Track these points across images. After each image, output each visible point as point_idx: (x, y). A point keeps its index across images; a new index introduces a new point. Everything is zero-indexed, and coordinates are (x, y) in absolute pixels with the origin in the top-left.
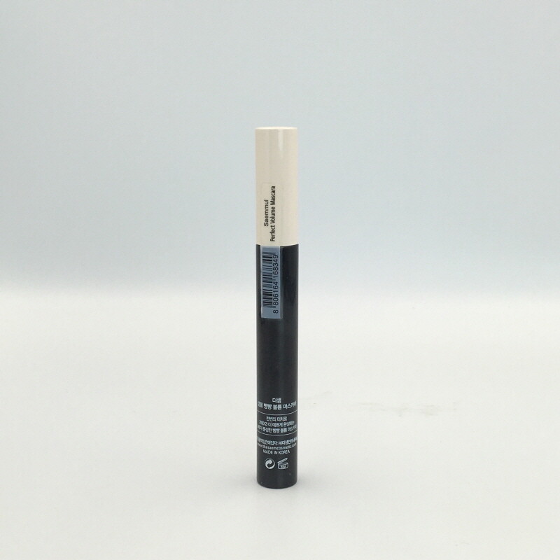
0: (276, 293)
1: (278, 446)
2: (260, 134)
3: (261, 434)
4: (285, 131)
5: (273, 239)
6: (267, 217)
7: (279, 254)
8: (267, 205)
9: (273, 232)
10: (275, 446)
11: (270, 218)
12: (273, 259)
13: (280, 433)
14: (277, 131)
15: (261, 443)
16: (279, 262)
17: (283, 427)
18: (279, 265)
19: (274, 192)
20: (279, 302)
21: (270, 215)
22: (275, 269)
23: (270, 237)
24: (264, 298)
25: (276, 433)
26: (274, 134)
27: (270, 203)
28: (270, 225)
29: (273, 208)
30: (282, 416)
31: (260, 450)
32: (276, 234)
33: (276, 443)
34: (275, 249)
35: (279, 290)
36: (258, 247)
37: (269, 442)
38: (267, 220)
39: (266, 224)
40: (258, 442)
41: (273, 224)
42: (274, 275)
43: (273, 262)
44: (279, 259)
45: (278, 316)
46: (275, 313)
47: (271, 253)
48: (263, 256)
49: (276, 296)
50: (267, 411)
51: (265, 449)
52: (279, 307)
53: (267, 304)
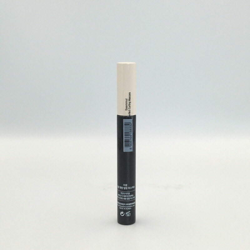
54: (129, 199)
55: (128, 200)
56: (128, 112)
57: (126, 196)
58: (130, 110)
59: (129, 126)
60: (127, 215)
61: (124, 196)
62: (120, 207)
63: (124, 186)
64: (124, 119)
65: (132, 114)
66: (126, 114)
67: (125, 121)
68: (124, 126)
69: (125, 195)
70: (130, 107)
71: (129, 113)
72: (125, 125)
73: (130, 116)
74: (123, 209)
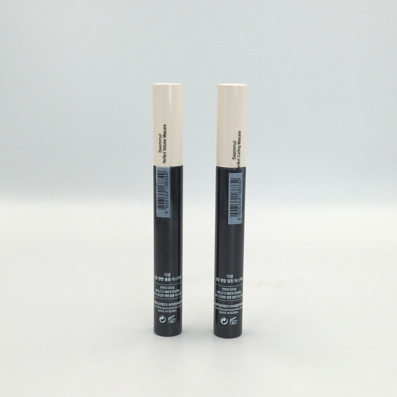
0: (166, 199)
1: (168, 307)
2: (156, 88)
3: (157, 299)
4: (173, 86)
5: (164, 162)
6: (160, 146)
7: (169, 172)
8: (160, 138)
9: (164, 157)
10: (166, 306)
11: (163, 147)
12: (165, 175)
13: (170, 298)
14: (167, 86)
15: (156, 305)
16: (169, 178)
17: (172, 294)
18: (169, 180)
19: (165, 128)
20: (169, 205)
21: (162, 144)
22: (166, 182)
23: (163, 160)
24: (159, 203)
25: (167, 298)
26: (165, 88)
27: (162, 136)
28: (162, 152)
29: (165, 140)
30: (171, 286)
31: (156, 309)
32: (167, 158)
33: (167, 304)
34: (166, 168)
35: (169, 197)
36: (155, 167)
37: (162, 304)
38: (160, 148)
39: (160, 151)
40: (154, 304)
41: (165, 151)
42: (165, 187)
43: (165, 178)
44: (169, 176)
45: (168, 216)
46: (166, 214)
47: (164, 172)
48: (158, 173)
49: (167, 202)
50: (160, 282)
51: (159, 309)
52: (169, 210)
53: (161, 207)
54: (235, 297)
55: (234, 299)
56: (237, 162)
57: (230, 293)
58: (239, 158)
59: (237, 184)
60: (231, 323)
61: (228, 293)
62: (221, 311)
63: (228, 278)
64: (230, 174)
65: (241, 166)
66: (233, 165)
67: (231, 176)
68: (230, 184)
69: (230, 291)
70: (239, 153)
71: (239, 163)
72: (232, 182)
73: (239, 168)
74: (225, 313)
